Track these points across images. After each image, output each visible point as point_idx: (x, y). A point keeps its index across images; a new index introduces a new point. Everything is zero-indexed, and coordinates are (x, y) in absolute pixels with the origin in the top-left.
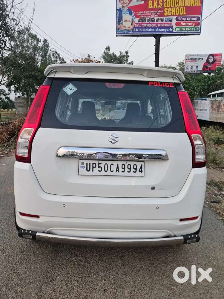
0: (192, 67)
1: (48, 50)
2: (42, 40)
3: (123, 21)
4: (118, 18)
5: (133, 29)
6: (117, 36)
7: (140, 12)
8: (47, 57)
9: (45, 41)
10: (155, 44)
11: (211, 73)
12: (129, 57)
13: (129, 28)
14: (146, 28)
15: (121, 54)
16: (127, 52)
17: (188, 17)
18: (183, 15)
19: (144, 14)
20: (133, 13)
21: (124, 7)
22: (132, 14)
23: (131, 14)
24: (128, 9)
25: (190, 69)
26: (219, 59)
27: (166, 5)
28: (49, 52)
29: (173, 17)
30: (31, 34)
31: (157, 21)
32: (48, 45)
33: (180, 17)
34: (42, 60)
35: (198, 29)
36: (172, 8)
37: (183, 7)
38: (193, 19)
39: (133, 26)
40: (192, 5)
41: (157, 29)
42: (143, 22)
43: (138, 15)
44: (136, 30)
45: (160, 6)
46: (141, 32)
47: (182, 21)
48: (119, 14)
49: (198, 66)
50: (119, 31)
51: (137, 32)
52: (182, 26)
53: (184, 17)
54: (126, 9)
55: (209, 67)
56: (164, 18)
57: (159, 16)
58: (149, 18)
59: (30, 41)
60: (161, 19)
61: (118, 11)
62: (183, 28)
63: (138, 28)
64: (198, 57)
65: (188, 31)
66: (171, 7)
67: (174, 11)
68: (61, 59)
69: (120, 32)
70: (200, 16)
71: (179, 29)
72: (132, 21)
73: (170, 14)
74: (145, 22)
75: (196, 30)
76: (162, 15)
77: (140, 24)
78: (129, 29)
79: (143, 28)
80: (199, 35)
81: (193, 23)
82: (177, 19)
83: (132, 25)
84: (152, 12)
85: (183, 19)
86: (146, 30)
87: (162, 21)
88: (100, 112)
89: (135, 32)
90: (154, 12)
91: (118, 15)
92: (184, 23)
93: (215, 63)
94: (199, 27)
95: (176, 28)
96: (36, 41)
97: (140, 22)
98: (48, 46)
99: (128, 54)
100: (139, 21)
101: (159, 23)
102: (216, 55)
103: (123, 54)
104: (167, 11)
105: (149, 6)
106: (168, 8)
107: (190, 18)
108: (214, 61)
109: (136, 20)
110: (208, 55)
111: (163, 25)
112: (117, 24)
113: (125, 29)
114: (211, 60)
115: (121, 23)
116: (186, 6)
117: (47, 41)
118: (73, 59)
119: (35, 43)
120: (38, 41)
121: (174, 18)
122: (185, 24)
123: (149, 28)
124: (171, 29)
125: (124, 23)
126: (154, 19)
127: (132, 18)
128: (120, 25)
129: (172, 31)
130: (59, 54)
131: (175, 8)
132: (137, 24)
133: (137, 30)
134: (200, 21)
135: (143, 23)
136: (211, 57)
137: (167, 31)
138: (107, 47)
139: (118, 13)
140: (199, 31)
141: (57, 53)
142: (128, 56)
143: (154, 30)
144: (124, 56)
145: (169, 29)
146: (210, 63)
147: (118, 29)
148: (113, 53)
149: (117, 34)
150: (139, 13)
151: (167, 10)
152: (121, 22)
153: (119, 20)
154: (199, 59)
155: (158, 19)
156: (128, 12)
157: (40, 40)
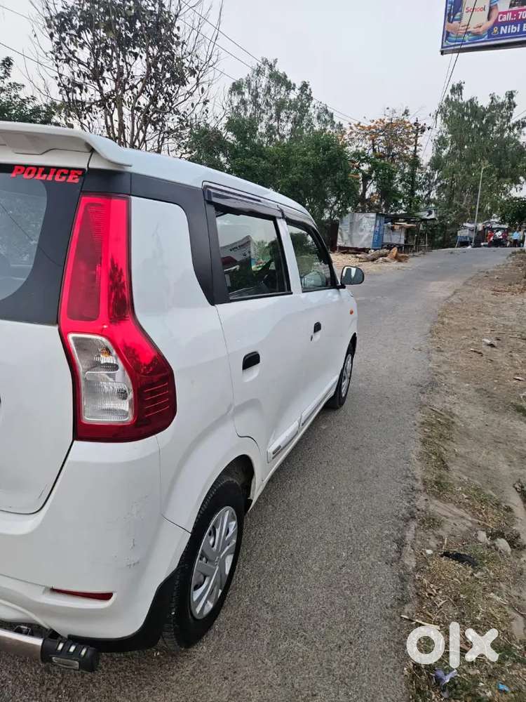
1: (309, 106)
2: (299, 85)
4: (449, 5)
5: (490, 31)
8: (305, 123)
9: (305, 86)
12: (514, 107)
13: (480, 27)
15: (492, 102)
16: (511, 95)
28: (311, 110)
30: (276, 73)
32: (310, 94)
34: (293, 131)
39: (491, 22)
44: (499, 30)
46: (516, 33)
50: (449, 38)
51: (503, 35)
59: (272, 91)
63: (506, 23)
68: (335, 126)
69: (454, 43)
72: (490, 8)
77: (514, 12)
78: (481, 30)
79: (522, 22)
83: (489, 18)
88: (392, 250)
89: (497, 36)
96: (284, 89)
97: (515, 8)
98: (309, 98)
99: (515, 99)
103: (500, 101)
109: (504, 4)
112: (447, 23)
113: (468, 33)
115: (456, 18)
117: (309, 87)
118: (350, 124)
119: (283, 93)
120: (290, 87)
128: (454, 22)
130: (332, 114)
132: (505, 13)
133: (503, 30)
138: (455, 85)
141: (327, 112)
142: (512, 106)
144: (501, 106)
147: (447, 35)
148: (471, 101)
149: (442, 47)
152: (459, 14)
153: (454, 10)
157: (294, 85)
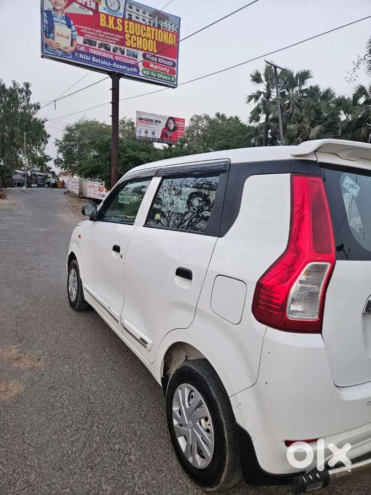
0: (146, 132)
3: (56, 34)
4: (44, 26)
5: (73, 53)
6: (42, 57)
7: (86, 28)
10: (111, 88)
11: (172, 145)
13: (67, 48)
14: (97, 57)
15: (14, 86)
16: (27, 85)
17: (161, 58)
18: (152, 52)
19: (93, 33)
20: (74, 26)
21: (57, 10)
22: (72, 27)
23: (69, 26)
24: (64, 15)
25: (143, 135)
26: (181, 126)
27: (128, 29)
29: (139, 51)
31: (114, 51)
33: (150, 54)
35: (173, 79)
36: (136, 36)
37: (153, 40)
38: (166, 62)
39: (74, 48)
40: (164, 42)
41: (115, 63)
42: (91, 45)
43: (81, 31)
44: (79, 55)
45: (118, 27)
46: (89, 61)
47: (152, 61)
48: (48, 19)
49: (155, 132)
50: (47, 48)
51: (81, 59)
52: (151, 68)
53: (155, 57)
54: (60, 14)
55: (169, 135)
56: (126, 49)
57: (117, 43)
58: (100, 42)
60: (120, 49)
61: (45, 14)
62: (154, 72)
63: (82, 52)
64: (155, 119)
65: (160, 78)
66: (135, 34)
67: (139, 42)
69: (50, 52)
70: (175, 61)
71: (148, 73)
72: (72, 38)
73: (135, 46)
74: (94, 47)
75: (171, 81)
76: (122, 42)
77: (86, 47)
78: (68, 51)
79: (92, 55)
80: (174, 88)
81: (167, 68)
82: (144, 56)
83: (72, 45)
84: (106, 33)
85: (153, 59)
86: (97, 61)
87: (123, 53)
89: (78, 58)
90: (109, 34)
91: (46, 21)
92: (154, 64)
93: (177, 131)
94: (175, 76)
95: (143, 70)
97: (87, 45)
100: (84, 43)
101: (118, 56)
102: (178, 120)
103: (20, 87)
104: (130, 39)
105: (101, 22)
106: (131, 35)
107: (162, 60)
108: (175, 128)
109: (80, 40)
110: (167, 118)
111: (125, 61)
112: (45, 38)
113: (60, 49)
114: (172, 127)
115: (50, 36)
116: (156, 39)
121: (140, 54)
122: (156, 67)
123: (102, 58)
124: (136, 70)
125: (57, 38)
126: (110, 47)
127: (72, 34)
128: (50, 39)
129: (138, 73)
131: (141, 38)
132: (81, 46)
133: (81, 56)
134: (175, 68)
135: (91, 48)
136: (171, 121)
137: (130, 71)
139: (46, 17)
140: (175, 83)
143: (109, 64)
144: (21, 91)
145: (133, 69)
146: (170, 130)
147: (44, 46)
150: (84, 29)
151: (129, 37)
152: (52, 34)
153: (48, 30)
154: (156, 121)
155: (116, 48)
156: (65, 22)
